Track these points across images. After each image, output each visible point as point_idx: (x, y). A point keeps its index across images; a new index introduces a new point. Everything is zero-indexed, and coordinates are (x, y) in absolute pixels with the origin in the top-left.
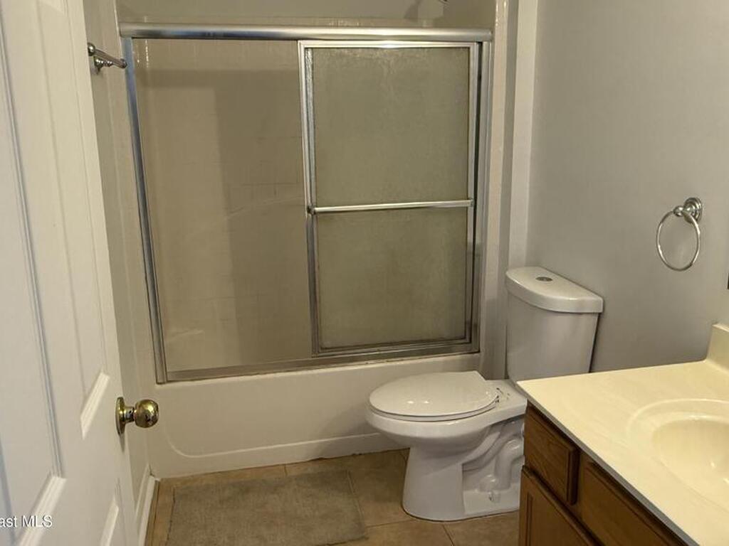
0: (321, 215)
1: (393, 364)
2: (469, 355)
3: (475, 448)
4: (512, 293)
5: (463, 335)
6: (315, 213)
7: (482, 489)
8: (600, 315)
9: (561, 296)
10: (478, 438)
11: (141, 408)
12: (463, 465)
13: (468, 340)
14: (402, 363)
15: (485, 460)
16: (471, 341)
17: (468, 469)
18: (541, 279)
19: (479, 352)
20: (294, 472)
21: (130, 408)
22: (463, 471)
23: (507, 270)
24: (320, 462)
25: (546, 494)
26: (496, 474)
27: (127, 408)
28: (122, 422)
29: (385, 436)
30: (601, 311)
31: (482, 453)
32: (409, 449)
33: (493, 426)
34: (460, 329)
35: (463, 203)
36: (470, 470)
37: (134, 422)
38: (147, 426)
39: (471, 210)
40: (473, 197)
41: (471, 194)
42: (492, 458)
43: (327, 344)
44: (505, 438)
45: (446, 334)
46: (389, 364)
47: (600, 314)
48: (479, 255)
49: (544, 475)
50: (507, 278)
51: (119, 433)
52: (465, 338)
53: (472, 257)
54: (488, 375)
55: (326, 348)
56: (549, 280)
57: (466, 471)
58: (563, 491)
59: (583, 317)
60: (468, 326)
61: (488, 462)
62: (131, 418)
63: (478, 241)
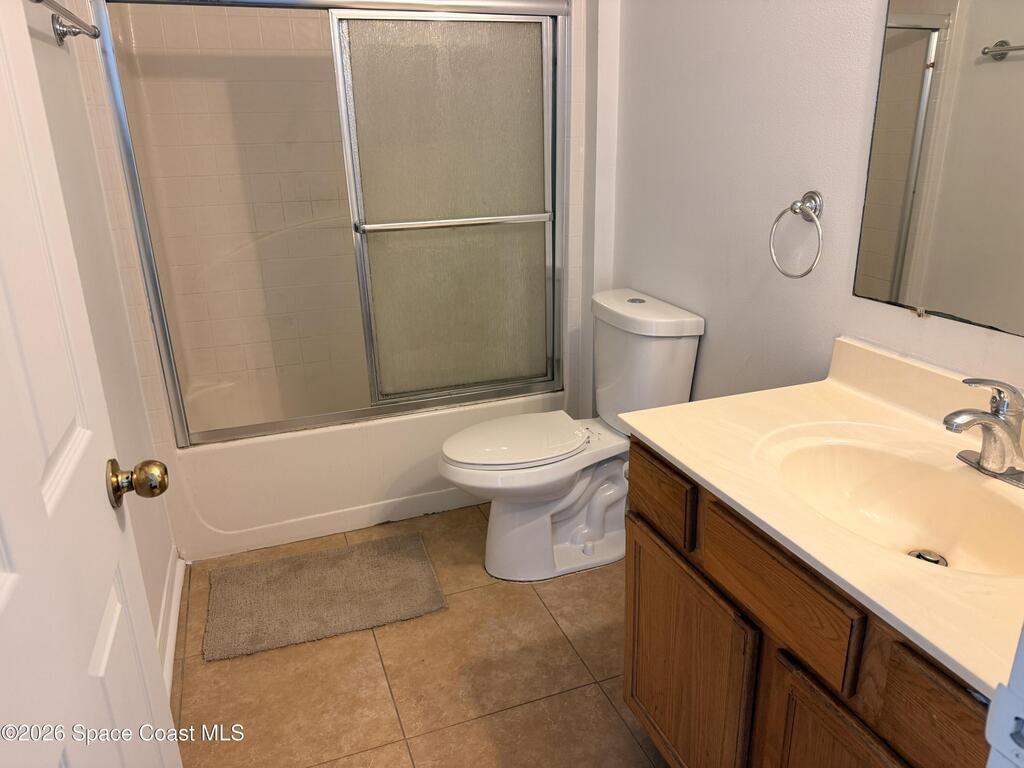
0: (372, 235)
1: (467, 408)
2: (553, 394)
3: (564, 496)
4: (599, 319)
5: (545, 371)
6: (364, 231)
7: (573, 541)
8: (700, 338)
9: (655, 319)
10: (568, 484)
11: (143, 472)
12: (552, 516)
13: (549, 377)
14: (477, 406)
15: (576, 508)
16: (553, 379)
17: (557, 520)
18: (633, 301)
19: (562, 390)
20: (357, 540)
21: (128, 472)
22: (553, 523)
23: (593, 293)
24: (386, 526)
25: (658, 541)
26: (588, 523)
27: (122, 473)
28: (116, 493)
29: (464, 490)
30: (702, 333)
31: (573, 501)
32: (490, 503)
33: (584, 469)
34: (540, 366)
35: (539, 218)
36: (561, 521)
37: (134, 491)
38: (153, 495)
39: (549, 226)
40: (551, 209)
41: (549, 207)
42: (583, 507)
43: (389, 389)
44: (596, 484)
45: (525, 372)
46: (462, 409)
47: (700, 336)
48: (559, 280)
49: (655, 519)
50: (593, 302)
51: (113, 507)
52: (546, 375)
53: (552, 283)
54: (575, 414)
55: (387, 395)
56: (643, 301)
57: (556, 523)
58: (678, 536)
59: (683, 342)
60: (550, 362)
61: (579, 511)
62: (131, 486)
63: (557, 264)
